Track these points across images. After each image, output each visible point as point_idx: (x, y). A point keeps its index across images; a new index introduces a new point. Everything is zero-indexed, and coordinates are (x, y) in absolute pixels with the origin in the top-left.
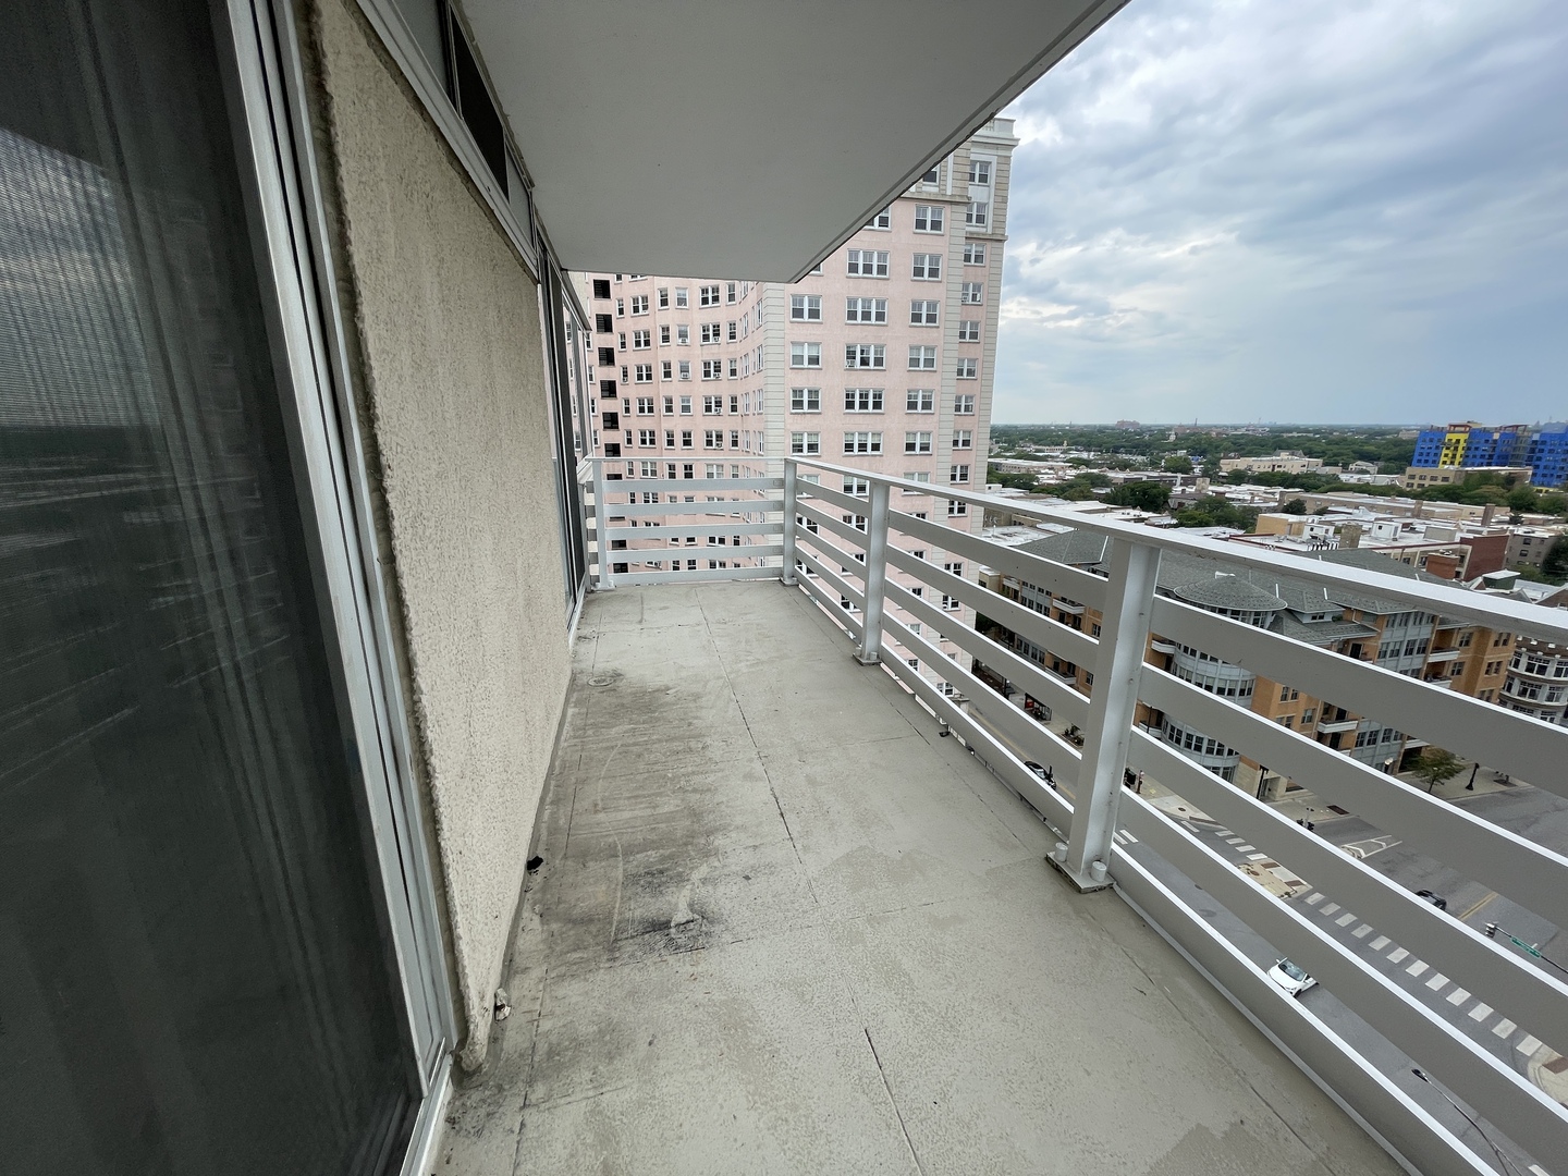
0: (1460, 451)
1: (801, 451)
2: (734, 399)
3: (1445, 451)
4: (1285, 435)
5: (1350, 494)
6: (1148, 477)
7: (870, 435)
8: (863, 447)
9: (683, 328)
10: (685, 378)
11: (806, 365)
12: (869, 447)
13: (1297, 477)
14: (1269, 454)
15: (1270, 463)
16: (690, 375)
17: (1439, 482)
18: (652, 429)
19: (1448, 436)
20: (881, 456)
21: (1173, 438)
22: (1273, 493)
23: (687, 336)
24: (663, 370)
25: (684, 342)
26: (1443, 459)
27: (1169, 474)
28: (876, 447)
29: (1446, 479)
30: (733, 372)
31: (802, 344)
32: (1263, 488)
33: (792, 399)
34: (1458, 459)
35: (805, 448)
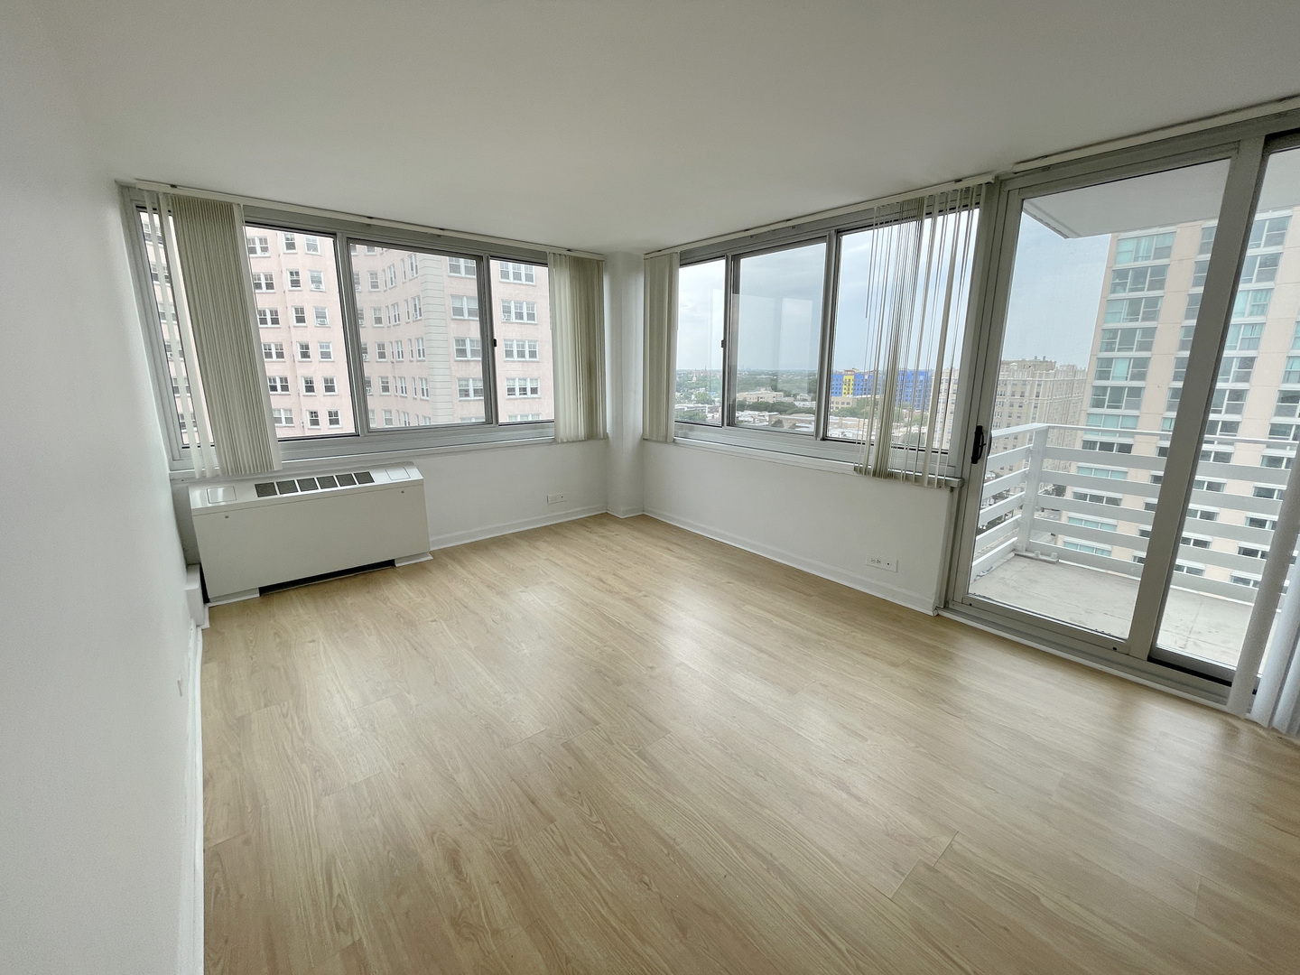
0: (851, 387)
1: (467, 395)
2: (381, 346)
3: (844, 387)
4: (758, 377)
5: (803, 415)
6: (688, 408)
7: (529, 380)
8: (523, 390)
9: (315, 274)
10: (323, 324)
11: (466, 317)
12: (529, 391)
13: (774, 404)
14: (753, 390)
15: (755, 396)
16: (328, 321)
17: (845, 406)
18: (283, 375)
19: (845, 377)
20: (540, 398)
21: (694, 379)
22: (763, 416)
23: (320, 282)
24: (294, 315)
25: (318, 288)
26: (844, 391)
27: (700, 405)
28: (534, 391)
29: (848, 403)
30: (378, 320)
31: (461, 297)
32: (757, 413)
33: (455, 348)
34: (851, 391)
35: (471, 392)
